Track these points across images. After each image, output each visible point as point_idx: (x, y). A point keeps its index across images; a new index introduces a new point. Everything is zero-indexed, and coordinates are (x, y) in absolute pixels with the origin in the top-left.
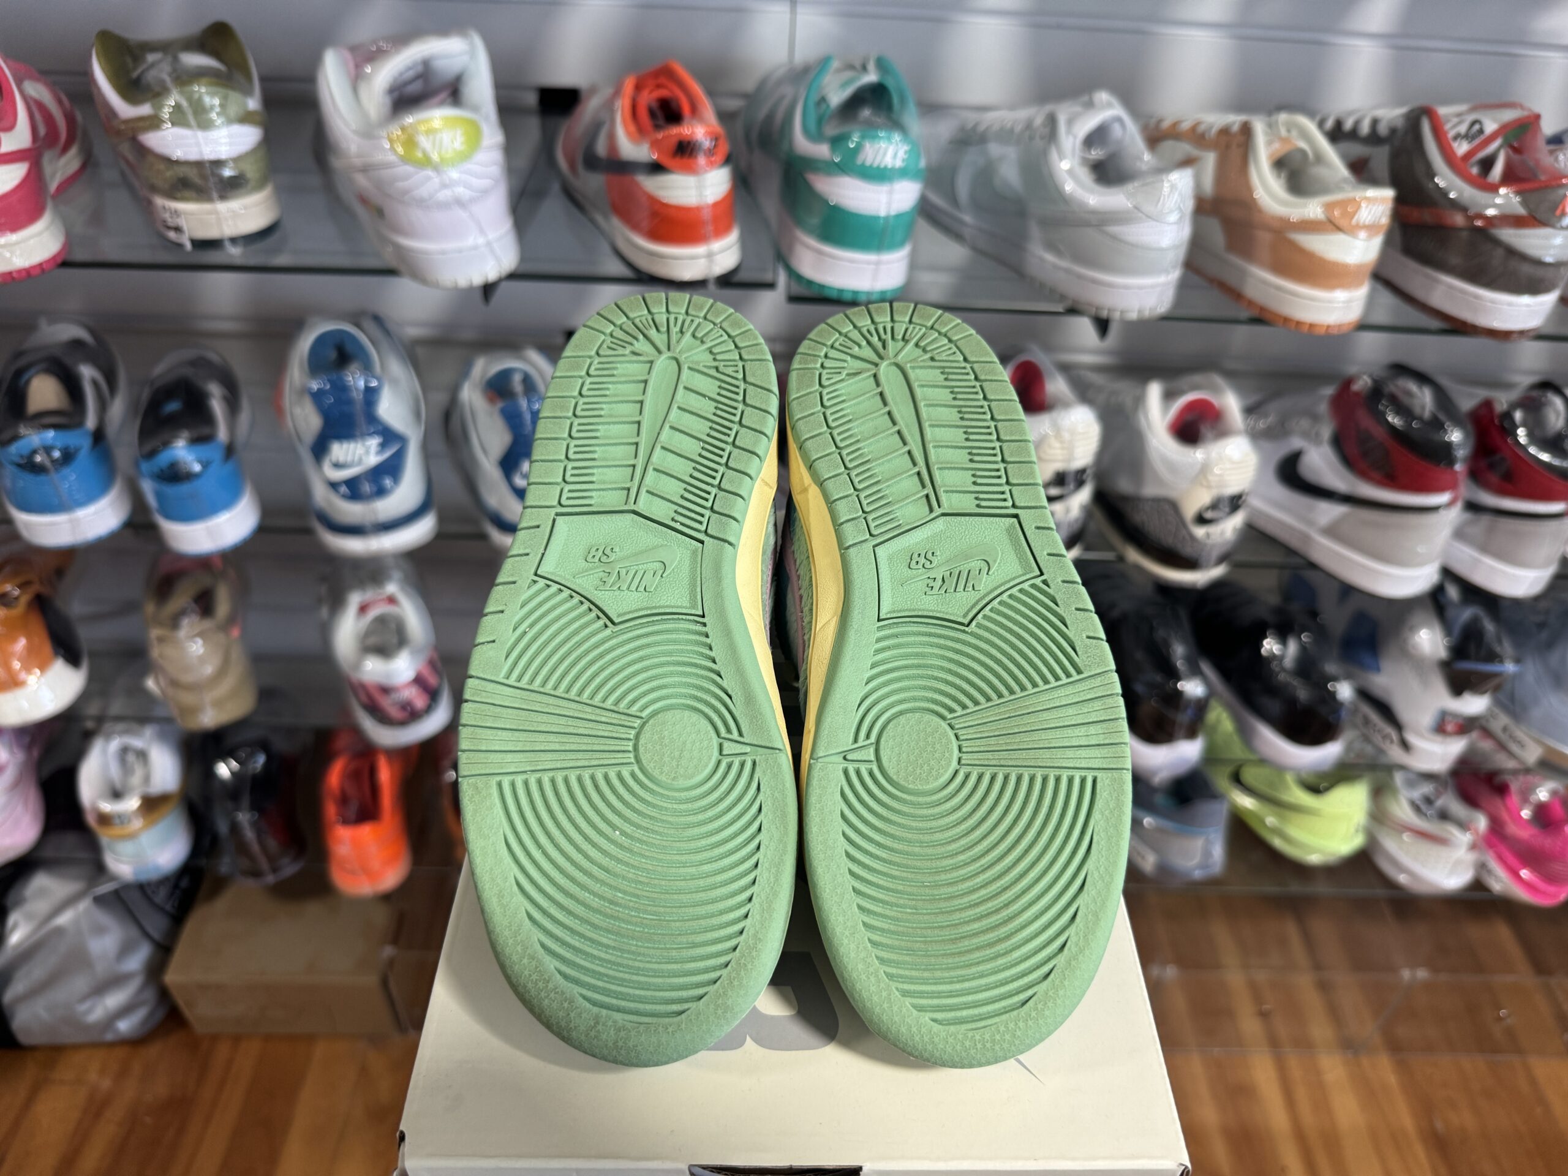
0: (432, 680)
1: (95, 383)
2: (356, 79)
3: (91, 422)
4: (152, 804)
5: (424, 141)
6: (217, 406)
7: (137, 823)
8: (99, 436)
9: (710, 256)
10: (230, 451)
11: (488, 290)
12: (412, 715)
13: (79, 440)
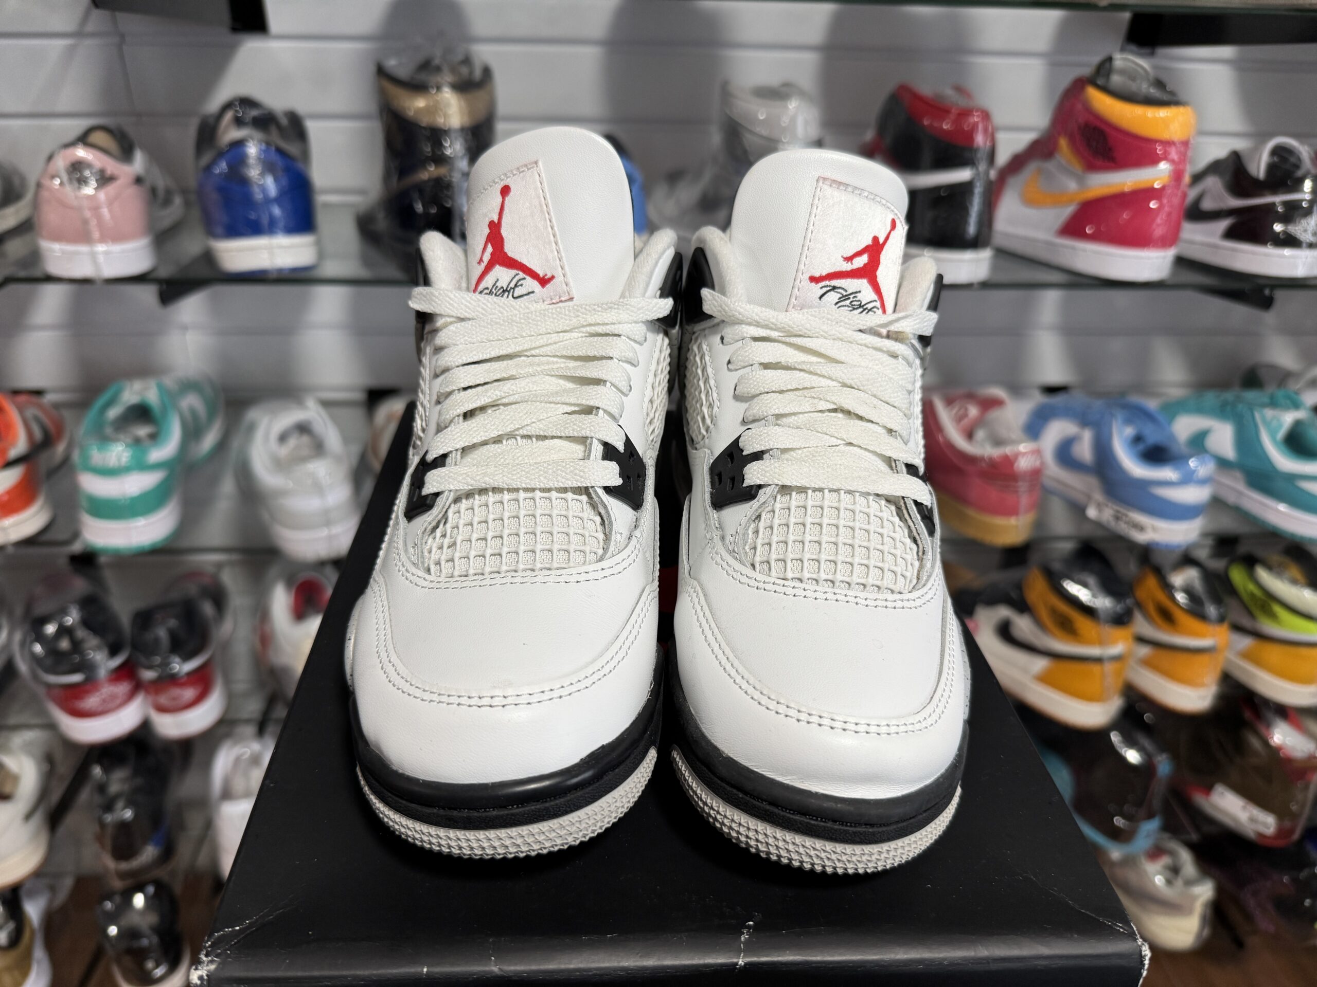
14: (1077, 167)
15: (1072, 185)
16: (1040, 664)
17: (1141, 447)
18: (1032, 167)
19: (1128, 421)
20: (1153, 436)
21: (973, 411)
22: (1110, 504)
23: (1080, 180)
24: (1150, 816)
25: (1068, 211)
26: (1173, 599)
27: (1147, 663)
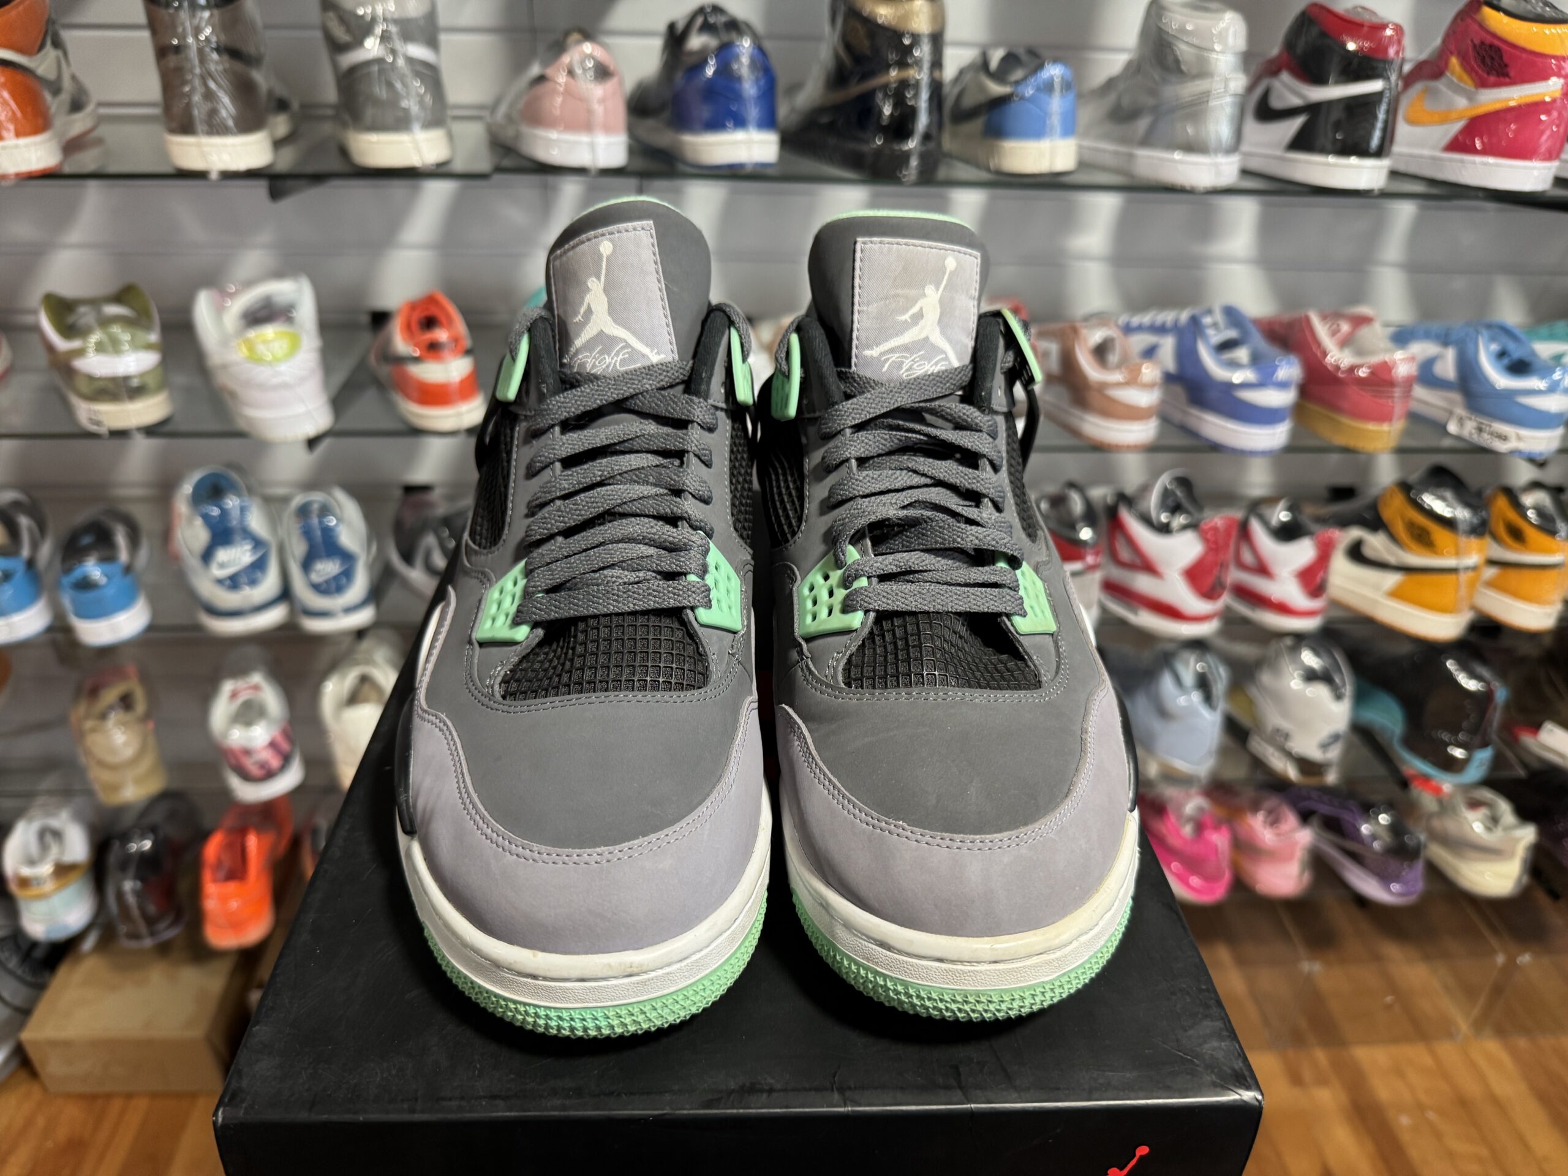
0: (285, 746)
1: (30, 530)
2: (219, 310)
3: (25, 552)
4: (63, 871)
5: (261, 348)
6: (121, 539)
7: (49, 886)
8: (31, 564)
9: (459, 415)
10: (128, 569)
11: (312, 443)
12: (269, 775)
13: (17, 565)
14: (1468, 84)
15: (1461, 102)
16: (1392, 579)
17: (1506, 361)
18: (1419, 87)
19: (1493, 339)
20: (1517, 352)
21: (1345, 327)
22: (1473, 417)
23: (1470, 98)
24: (1484, 745)
25: (1456, 127)
26: (1524, 516)
27: (1491, 584)
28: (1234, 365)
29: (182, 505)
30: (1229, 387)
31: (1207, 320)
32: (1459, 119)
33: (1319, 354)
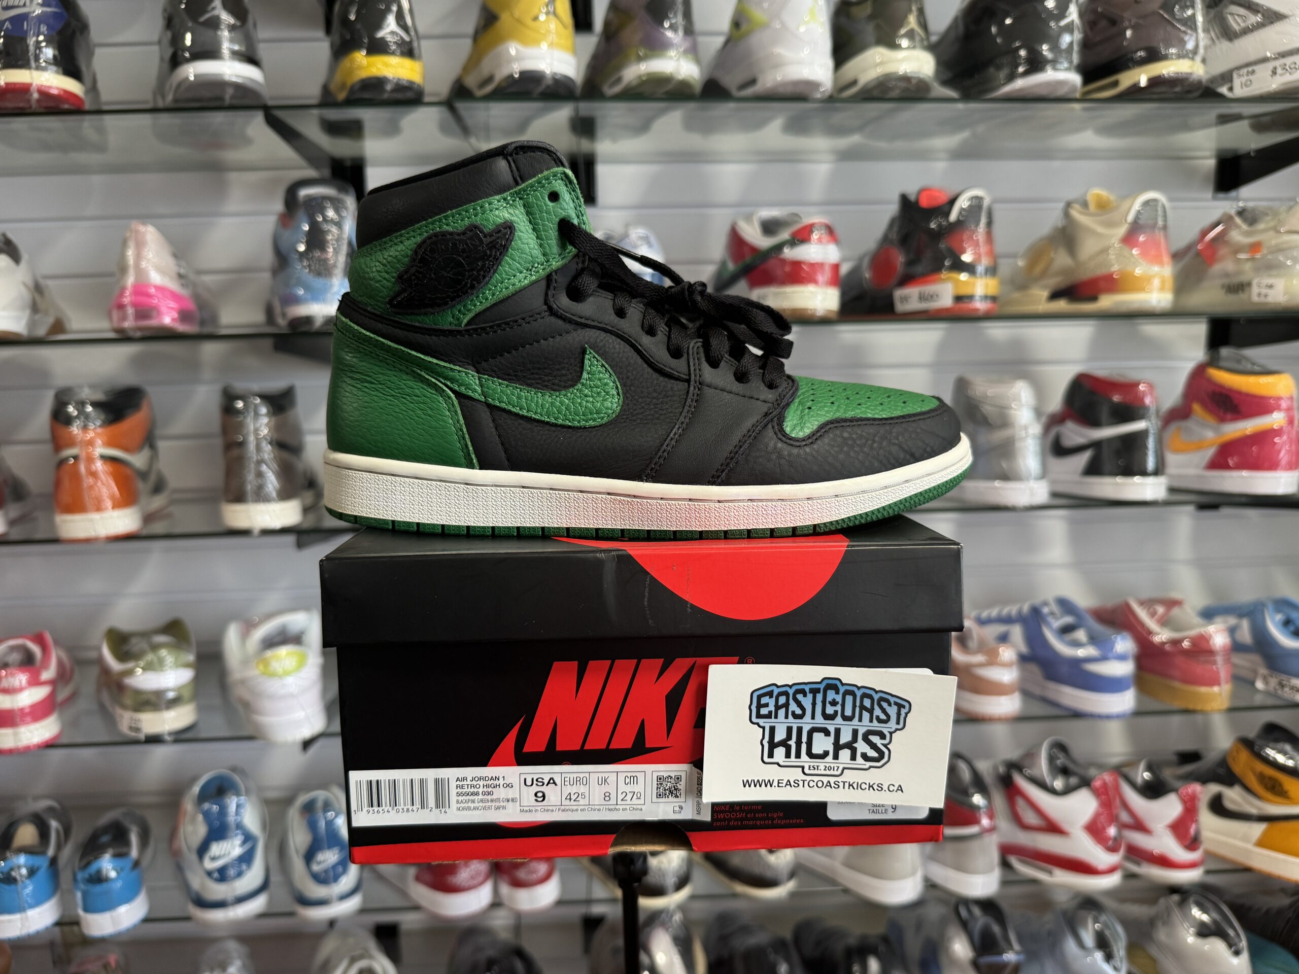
1: (58, 832)
2: (245, 635)
3: (51, 852)
6: (134, 839)
8: (54, 862)
10: (136, 864)
11: (307, 744)
13: (42, 862)
14: (1211, 420)
15: (1210, 434)
16: (1258, 829)
21: (1160, 610)
23: (1216, 430)
25: (1210, 452)
28: (1077, 644)
29: (188, 805)
30: (1077, 662)
31: (1046, 610)
32: (1211, 445)
33: (1144, 634)
